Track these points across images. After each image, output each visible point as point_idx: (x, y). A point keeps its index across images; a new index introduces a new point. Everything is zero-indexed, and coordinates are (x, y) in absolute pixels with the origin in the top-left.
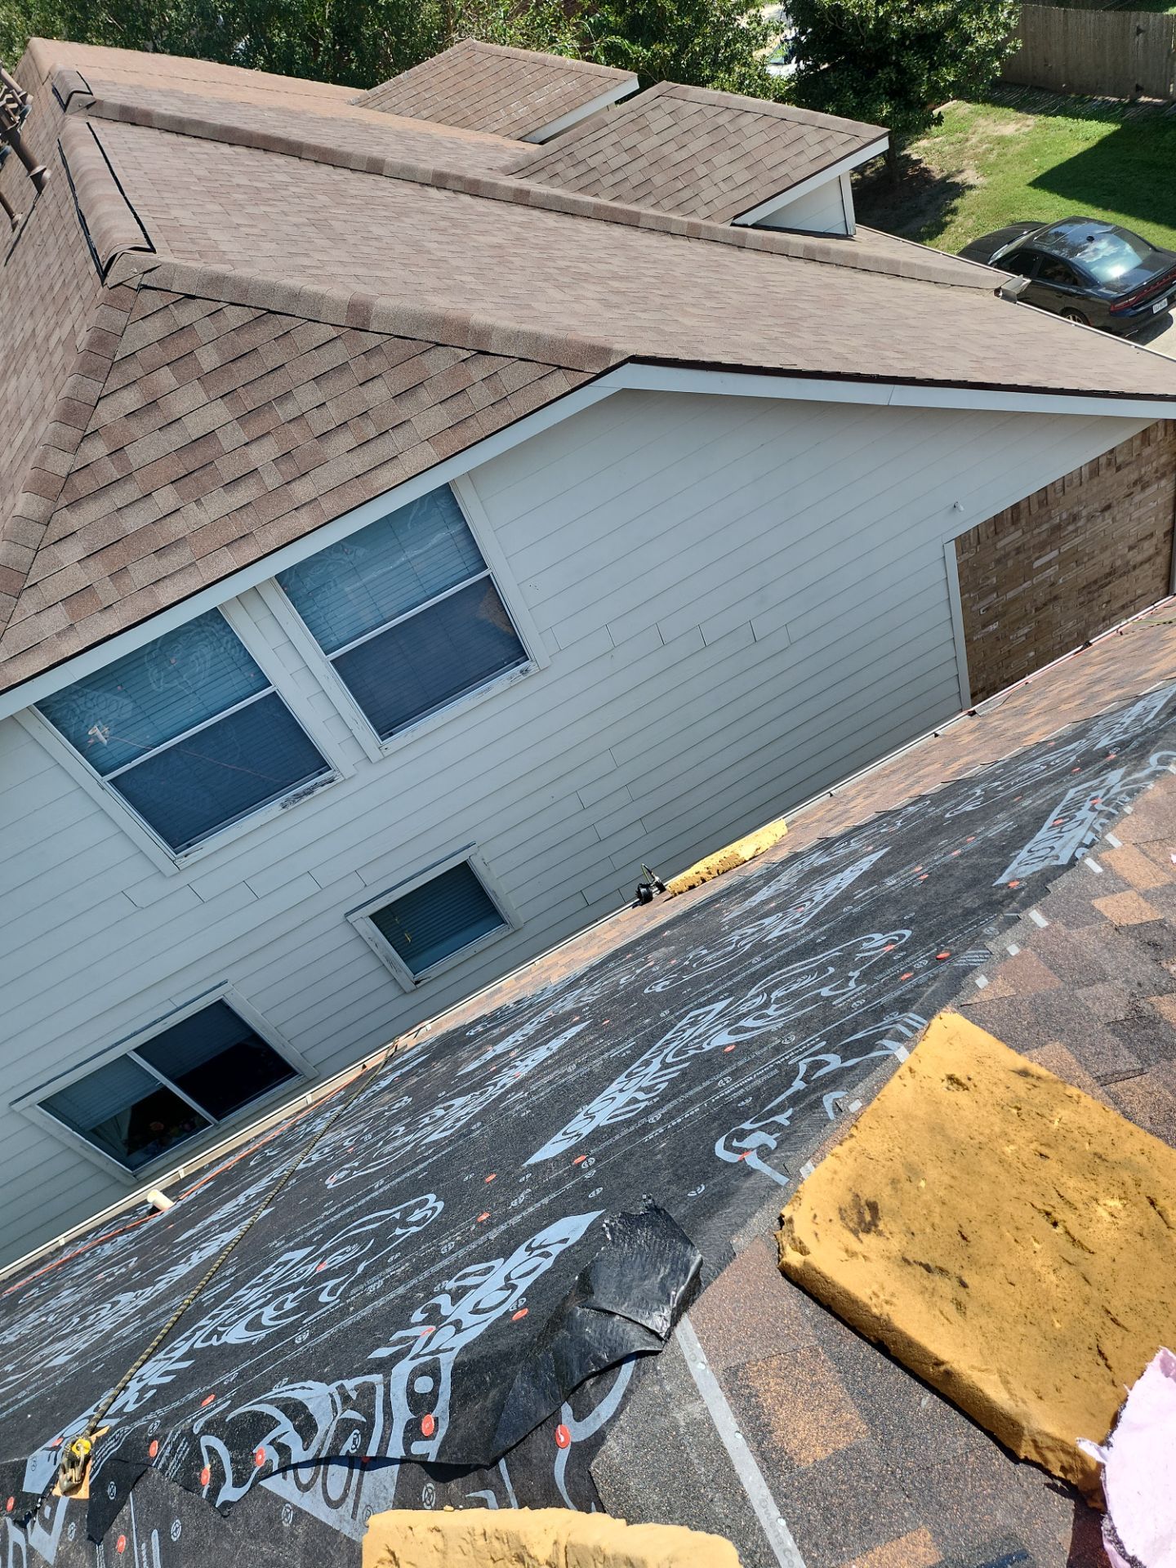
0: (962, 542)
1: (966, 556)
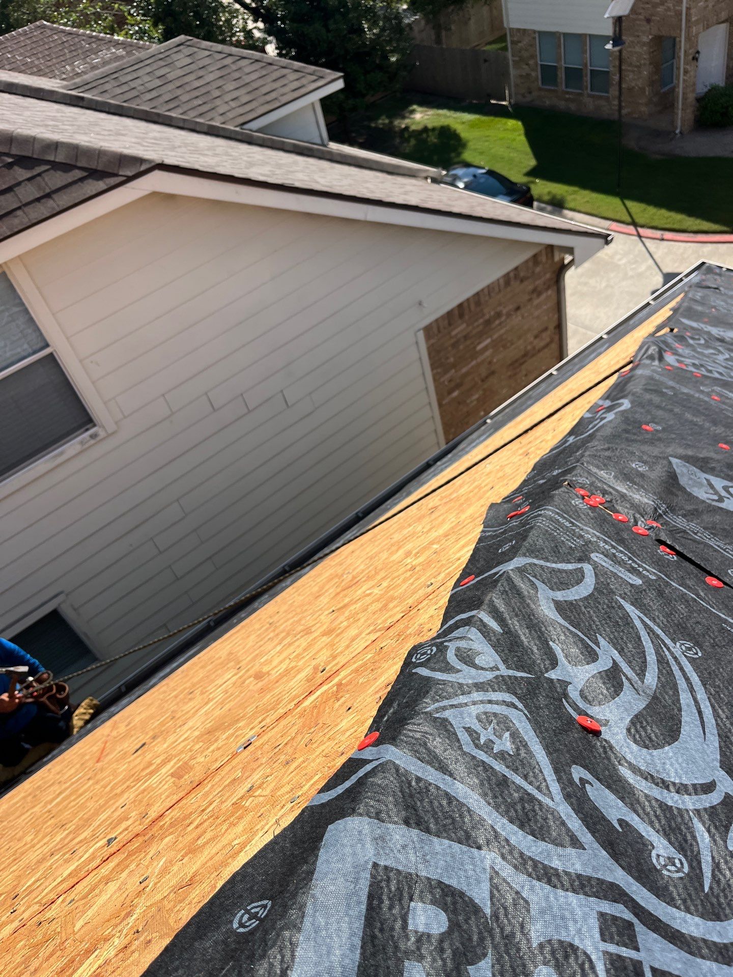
0: (428, 330)
1: (432, 341)
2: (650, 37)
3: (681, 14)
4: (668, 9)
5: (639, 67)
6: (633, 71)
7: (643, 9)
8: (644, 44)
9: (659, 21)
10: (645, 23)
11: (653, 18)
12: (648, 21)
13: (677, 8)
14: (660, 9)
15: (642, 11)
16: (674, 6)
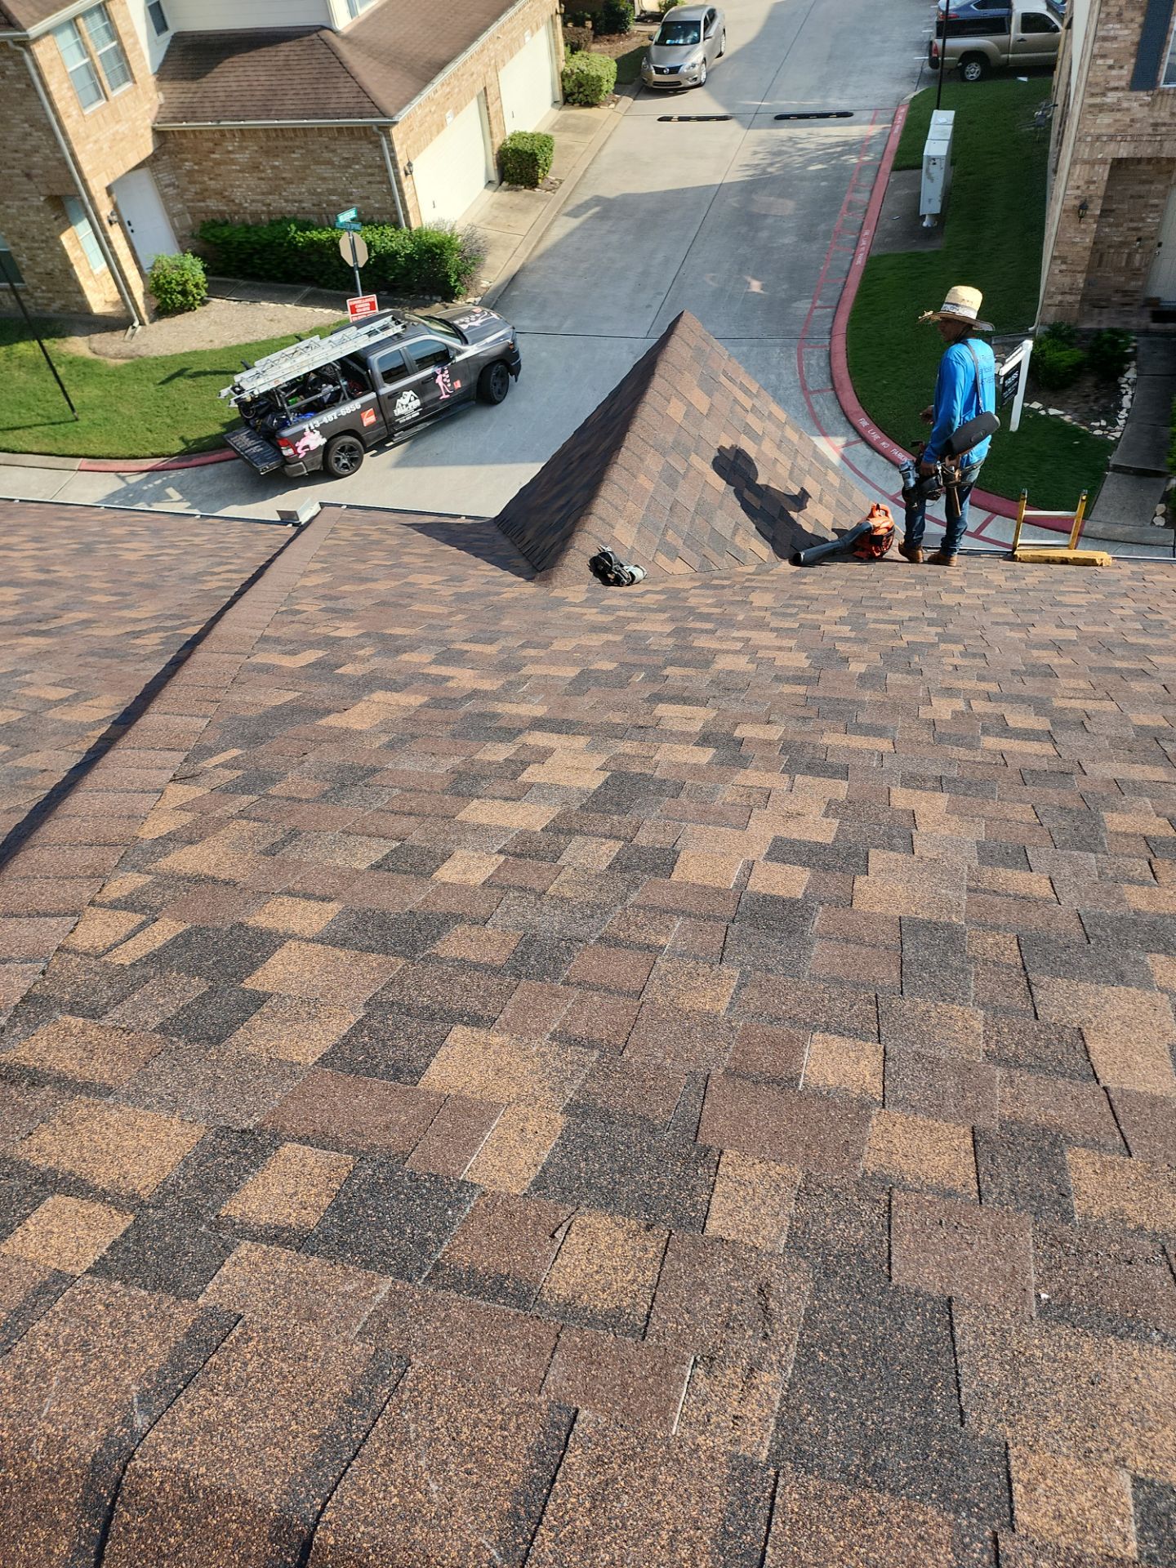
2: (42, 199)
3: (66, 164)
4: (47, 158)
5: (46, 241)
6: (42, 249)
7: (14, 159)
8: (38, 210)
9: (42, 176)
10: (25, 179)
11: (34, 172)
12: (28, 176)
13: (58, 155)
14: (36, 158)
15: (14, 163)
16: (52, 152)
